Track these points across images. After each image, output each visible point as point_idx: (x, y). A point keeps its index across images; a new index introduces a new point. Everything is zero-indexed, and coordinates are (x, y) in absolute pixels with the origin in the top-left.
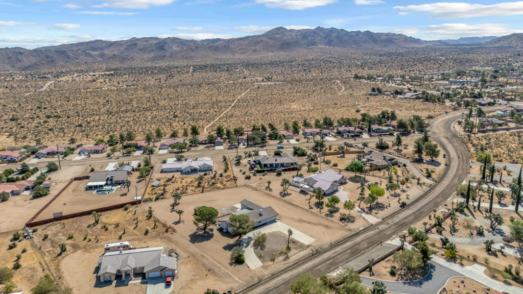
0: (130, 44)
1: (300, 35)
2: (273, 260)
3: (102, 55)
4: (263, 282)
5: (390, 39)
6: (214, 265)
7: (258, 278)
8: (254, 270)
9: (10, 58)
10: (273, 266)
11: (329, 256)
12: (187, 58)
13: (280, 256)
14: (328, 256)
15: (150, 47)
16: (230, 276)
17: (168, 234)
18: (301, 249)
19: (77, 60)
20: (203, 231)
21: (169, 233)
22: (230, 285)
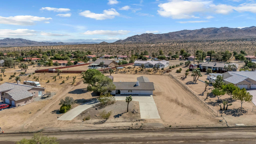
0: (200, 31)
3: (185, 36)
9: (147, 37)
15: (209, 32)
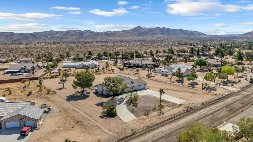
0: (66, 32)
1: (148, 30)
2: (147, 114)
3: (53, 37)
4: (137, 135)
5: (192, 33)
6: (83, 118)
7: (132, 130)
8: (126, 123)
9: (8, 37)
10: (148, 120)
11: (207, 113)
12: (93, 38)
13: (153, 111)
14: (205, 112)
16: (99, 127)
17: (49, 96)
18: (174, 107)
19: (40, 39)
20: (81, 94)
21: (50, 94)
22: (97, 137)
